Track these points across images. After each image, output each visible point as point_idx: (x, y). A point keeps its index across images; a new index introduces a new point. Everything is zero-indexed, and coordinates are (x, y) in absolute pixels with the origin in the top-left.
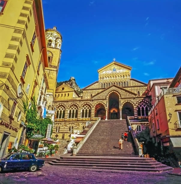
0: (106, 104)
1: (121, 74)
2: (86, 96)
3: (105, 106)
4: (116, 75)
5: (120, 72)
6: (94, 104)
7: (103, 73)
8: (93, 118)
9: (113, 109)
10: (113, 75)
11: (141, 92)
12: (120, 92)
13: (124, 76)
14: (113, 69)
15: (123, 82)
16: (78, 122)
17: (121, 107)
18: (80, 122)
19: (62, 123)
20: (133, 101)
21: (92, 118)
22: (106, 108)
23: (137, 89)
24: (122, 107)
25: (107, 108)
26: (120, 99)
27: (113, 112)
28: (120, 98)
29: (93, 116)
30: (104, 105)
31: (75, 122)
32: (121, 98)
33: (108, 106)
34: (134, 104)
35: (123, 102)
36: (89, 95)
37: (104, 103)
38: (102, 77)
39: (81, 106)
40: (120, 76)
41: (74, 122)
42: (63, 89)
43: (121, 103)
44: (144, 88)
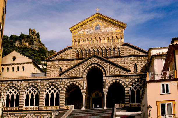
0: (82, 85)
1: (108, 36)
2: (52, 71)
3: (81, 88)
4: (100, 36)
5: (106, 31)
6: (64, 84)
7: (80, 32)
8: (63, 106)
9: (96, 92)
10: (96, 37)
11: (139, 64)
12: (105, 66)
13: (113, 39)
14: (96, 27)
15: (112, 48)
16: (39, 112)
17: (105, 90)
18: (43, 112)
19: (16, 113)
20: (124, 81)
21: (61, 106)
22: (82, 91)
23: (133, 61)
24: (107, 90)
25: (84, 91)
26: (104, 78)
27: (95, 96)
28: (104, 75)
29: (63, 103)
30: (79, 86)
31: (35, 112)
32: (106, 76)
33: (85, 88)
34: (125, 84)
35: (109, 83)
36: (56, 69)
37: (79, 84)
38: (77, 40)
39: (43, 87)
40: (106, 38)
41: (33, 112)
42: (14, 59)
43: (106, 84)
44: (144, 58)
